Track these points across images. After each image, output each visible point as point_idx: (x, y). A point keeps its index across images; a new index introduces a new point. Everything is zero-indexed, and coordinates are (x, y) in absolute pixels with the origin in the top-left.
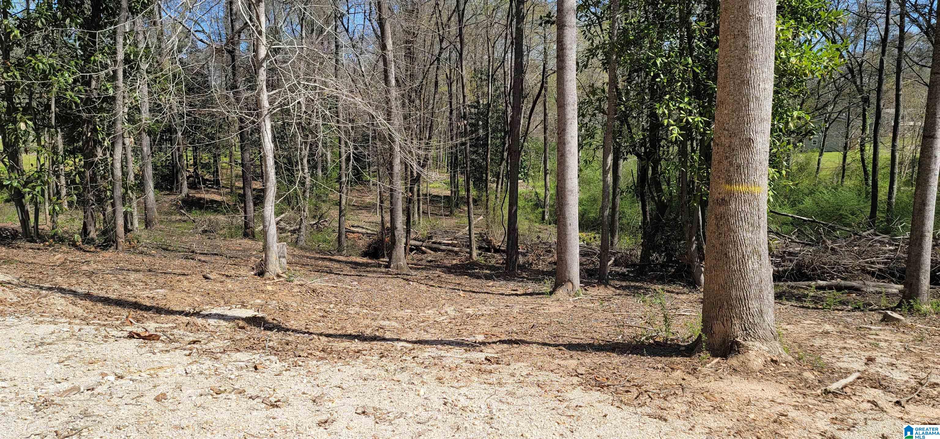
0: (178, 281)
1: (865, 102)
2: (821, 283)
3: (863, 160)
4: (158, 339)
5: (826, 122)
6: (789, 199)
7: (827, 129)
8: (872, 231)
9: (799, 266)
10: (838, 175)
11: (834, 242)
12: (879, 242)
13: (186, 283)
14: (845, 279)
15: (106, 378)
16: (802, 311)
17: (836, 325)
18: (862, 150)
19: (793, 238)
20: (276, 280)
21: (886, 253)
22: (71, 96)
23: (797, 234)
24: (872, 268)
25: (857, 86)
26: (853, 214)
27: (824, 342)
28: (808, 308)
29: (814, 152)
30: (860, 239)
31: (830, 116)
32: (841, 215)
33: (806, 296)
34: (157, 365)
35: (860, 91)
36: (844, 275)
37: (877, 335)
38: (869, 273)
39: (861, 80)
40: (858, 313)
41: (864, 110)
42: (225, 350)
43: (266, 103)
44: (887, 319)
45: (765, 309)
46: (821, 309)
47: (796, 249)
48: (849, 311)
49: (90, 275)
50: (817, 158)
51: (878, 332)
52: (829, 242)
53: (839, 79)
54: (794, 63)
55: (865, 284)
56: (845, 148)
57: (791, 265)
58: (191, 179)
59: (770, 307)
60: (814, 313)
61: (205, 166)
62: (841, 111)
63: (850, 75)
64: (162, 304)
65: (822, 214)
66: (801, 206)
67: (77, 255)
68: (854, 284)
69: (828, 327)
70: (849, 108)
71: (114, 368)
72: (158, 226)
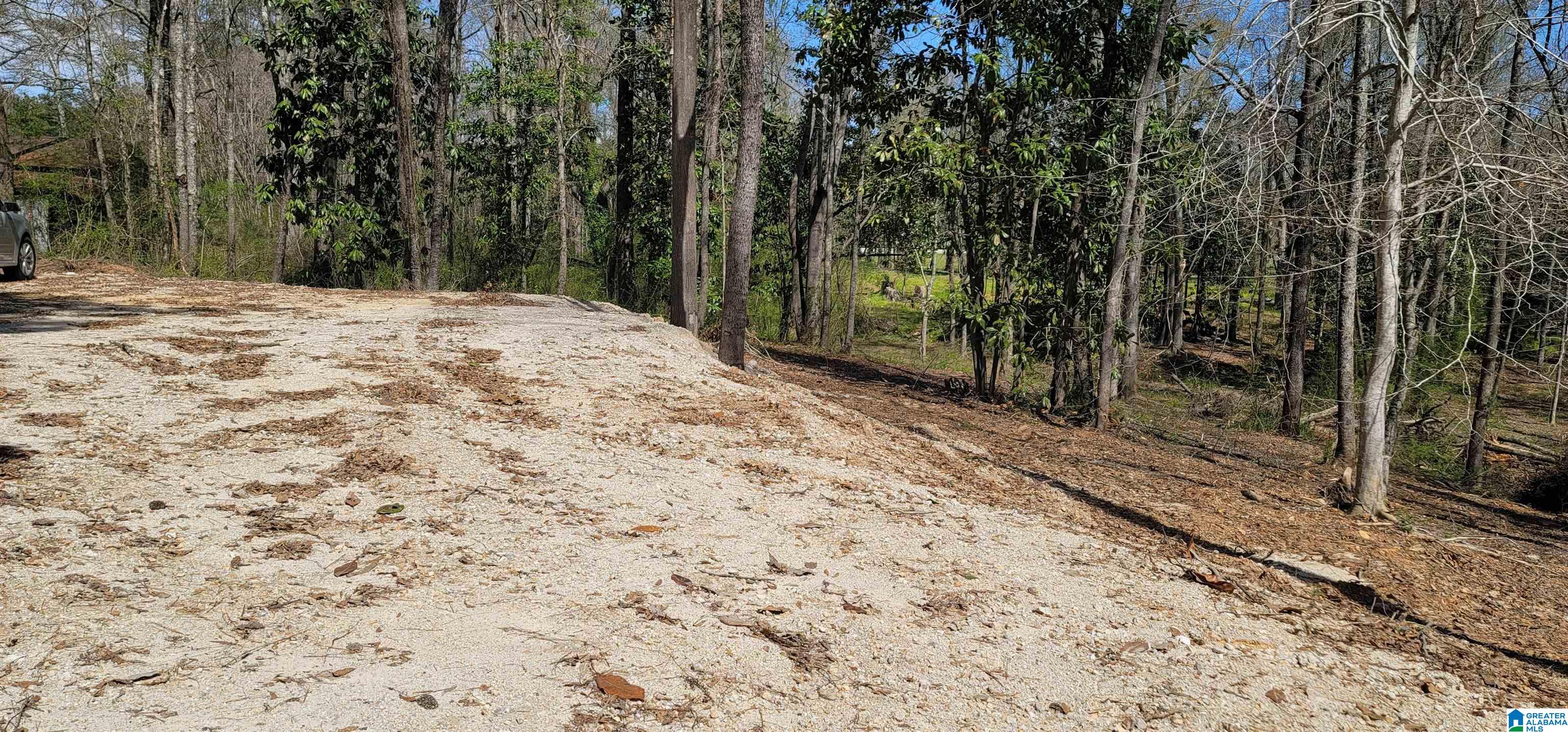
0: (1205, 494)
4: (1231, 592)
13: (1218, 500)
15: (1178, 637)
20: (1377, 522)
22: (1060, 196)
34: (1249, 637)
42: (1351, 640)
43: (1396, 204)
49: (1076, 461)
58: (1189, 325)
61: (1214, 306)
64: (1187, 527)
67: (1043, 428)
71: (1187, 626)
72: (1139, 396)
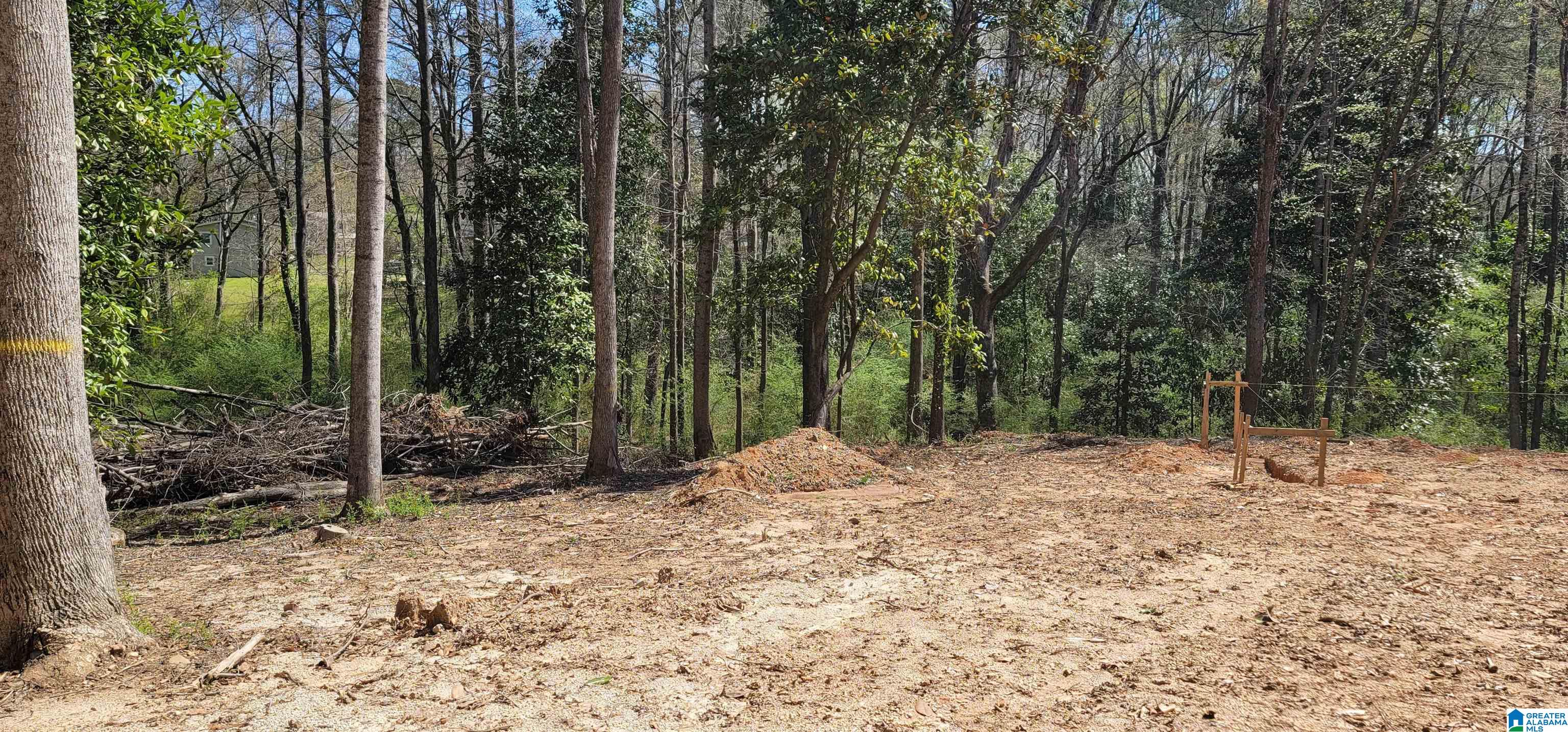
1: (283, 199)
2: (229, 496)
3: (287, 291)
5: (224, 228)
6: (169, 358)
7: (227, 239)
8: (305, 402)
9: (189, 474)
10: (252, 315)
11: (246, 424)
12: (316, 418)
14: (267, 484)
16: (190, 550)
17: (246, 563)
18: (285, 276)
19: (178, 426)
21: (325, 435)
23: (184, 419)
24: (307, 460)
25: (267, 173)
26: (277, 378)
27: (220, 597)
28: (203, 543)
29: (210, 277)
30: (287, 417)
31: (230, 218)
32: (259, 380)
33: (198, 523)
35: (273, 181)
36: (266, 478)
37: (309, 565)
38: (303, 469)
39: (273, 164)
40: (283, 536)
41: (282, 212)
44: (323, 538)
45: (93, 561)
46: (225, 540)
47: (183, 445)
48: (270, 535)
50: (216, 287)
51: (310, 561)
52: (238, 427)
53: (238, 158)
54: (143, 123)
55: (298, 487)
56: (260, 271)
57: (175, 474)
59: (103, 557)
60: (212, 550)
62: (247, 212)
63: (253, 154)
65: (229, 381)
66: (192, 371)
68: (282, 489)
69: (232, 569)
70: (259, 207)
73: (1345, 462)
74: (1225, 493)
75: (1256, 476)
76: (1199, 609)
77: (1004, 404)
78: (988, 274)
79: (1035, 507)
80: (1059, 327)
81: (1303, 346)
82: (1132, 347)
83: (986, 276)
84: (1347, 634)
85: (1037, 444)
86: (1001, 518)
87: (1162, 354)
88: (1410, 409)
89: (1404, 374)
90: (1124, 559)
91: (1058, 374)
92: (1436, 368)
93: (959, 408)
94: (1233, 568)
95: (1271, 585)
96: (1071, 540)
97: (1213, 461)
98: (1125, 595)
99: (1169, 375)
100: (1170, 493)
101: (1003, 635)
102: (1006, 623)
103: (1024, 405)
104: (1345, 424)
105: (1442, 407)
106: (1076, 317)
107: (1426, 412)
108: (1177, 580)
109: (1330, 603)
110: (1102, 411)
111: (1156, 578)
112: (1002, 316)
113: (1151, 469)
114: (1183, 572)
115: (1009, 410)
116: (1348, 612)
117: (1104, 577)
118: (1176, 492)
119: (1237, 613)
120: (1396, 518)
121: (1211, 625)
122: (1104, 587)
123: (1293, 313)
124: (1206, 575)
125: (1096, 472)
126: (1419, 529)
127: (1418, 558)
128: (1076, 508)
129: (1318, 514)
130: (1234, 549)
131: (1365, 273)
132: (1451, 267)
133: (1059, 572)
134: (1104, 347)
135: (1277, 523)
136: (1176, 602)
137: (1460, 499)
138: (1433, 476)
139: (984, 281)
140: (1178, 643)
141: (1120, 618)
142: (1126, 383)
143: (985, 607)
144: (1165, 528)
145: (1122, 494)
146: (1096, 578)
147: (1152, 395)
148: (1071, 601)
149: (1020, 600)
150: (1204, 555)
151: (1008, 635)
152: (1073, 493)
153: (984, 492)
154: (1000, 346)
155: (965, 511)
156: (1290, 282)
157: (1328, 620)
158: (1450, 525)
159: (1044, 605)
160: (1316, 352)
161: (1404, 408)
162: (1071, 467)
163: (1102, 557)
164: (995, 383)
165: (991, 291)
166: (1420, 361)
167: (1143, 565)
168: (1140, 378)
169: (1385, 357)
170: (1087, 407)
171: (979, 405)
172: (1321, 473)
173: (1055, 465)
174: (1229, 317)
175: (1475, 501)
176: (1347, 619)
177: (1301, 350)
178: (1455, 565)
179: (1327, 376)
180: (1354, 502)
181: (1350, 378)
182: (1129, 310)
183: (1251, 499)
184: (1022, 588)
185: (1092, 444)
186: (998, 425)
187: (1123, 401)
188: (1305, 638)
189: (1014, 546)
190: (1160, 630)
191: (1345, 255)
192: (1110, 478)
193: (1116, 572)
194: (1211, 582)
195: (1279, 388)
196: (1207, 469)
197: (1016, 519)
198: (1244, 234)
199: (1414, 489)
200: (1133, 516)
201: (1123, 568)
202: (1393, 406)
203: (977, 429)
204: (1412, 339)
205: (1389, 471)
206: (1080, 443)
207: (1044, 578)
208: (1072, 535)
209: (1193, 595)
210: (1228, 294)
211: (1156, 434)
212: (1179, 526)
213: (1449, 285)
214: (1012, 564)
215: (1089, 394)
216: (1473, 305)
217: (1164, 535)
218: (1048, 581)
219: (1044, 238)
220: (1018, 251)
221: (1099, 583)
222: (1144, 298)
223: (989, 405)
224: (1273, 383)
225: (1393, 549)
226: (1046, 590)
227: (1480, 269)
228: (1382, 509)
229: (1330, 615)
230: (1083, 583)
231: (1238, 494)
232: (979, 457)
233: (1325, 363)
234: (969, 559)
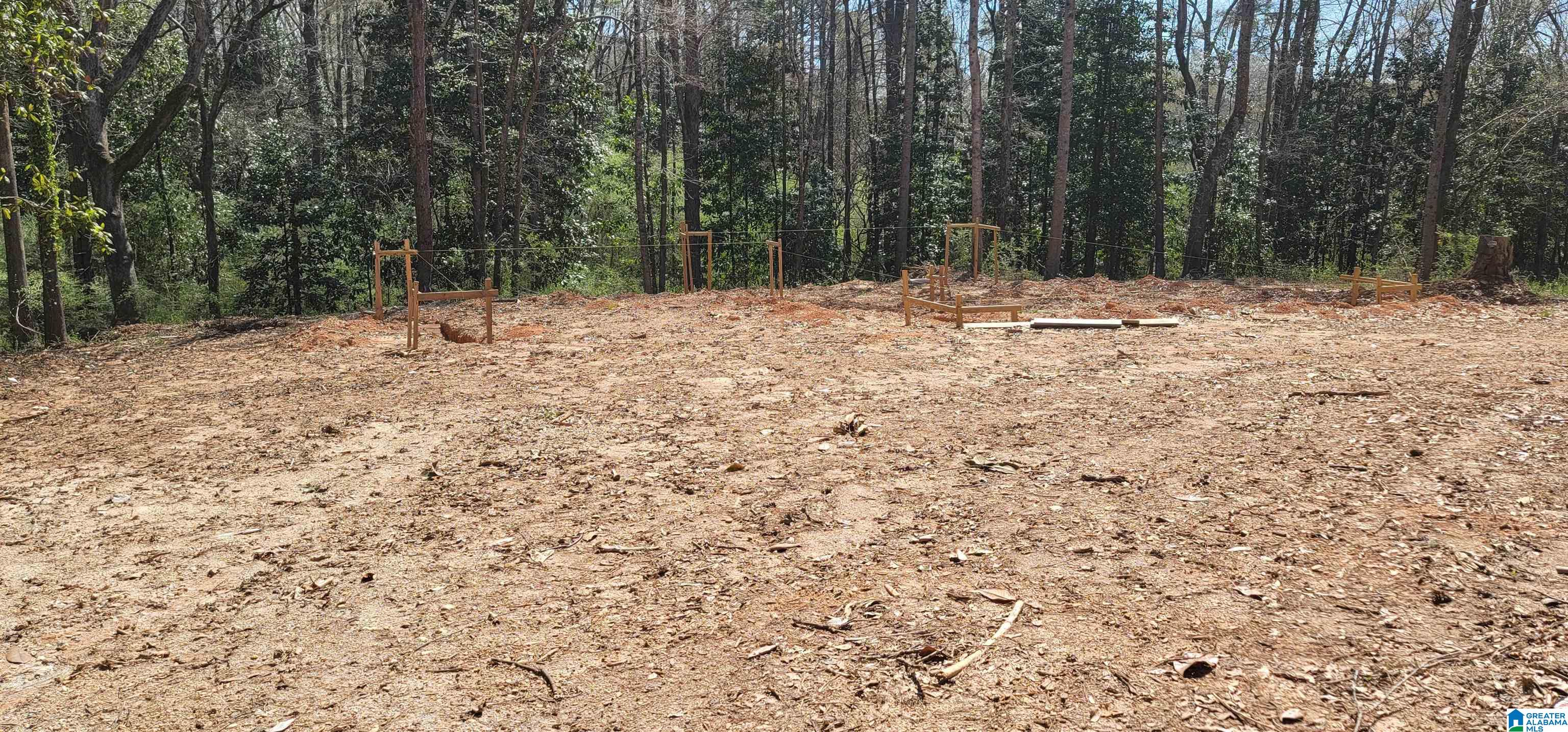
73: (513, 319)
74: (399, 361)
75: (431, 340)
76: (366, 477)
77: (149, 293)
78: (106, 141)
79: (182, 403)
80: (208, 200)
81: (471, 212)
82: (299, 220)
83: (105, 142)
84: (504, 473)
85: (191, 333)
86: (137, 421)
87: (332, 226)
88: (567, 266)
89: (559, 234)
90: (287, 441)
91: (215, 256)
92: (585, 228)
93: (88, 302)
94: (401, 432)
95: (437, 441)
96: (227, 432)
97: (390, 331)
98: (287, 478)
99: (342, 248)
100: (343, 368)
101: (132, 550)
102: (137, 536)
103: (176, 291)
104: (513, 284)
105: (592, 263)
106: (230, 190)
107: (580, 269)
108: (344, 454)
109: (490, 448)
110: (271, 291)
111: (322, 455)
112: (132, 189)
113: (322, 345)
114: (350, 444)
115: (158, 299)
116: (505, 453)
117: (263, 463)
118: (349, 366)
119: (405, 474)
120: (552, 363)
121: (377, 490)
122: (262, 474)
123: (458, 180)
124: (374, 443)
125: (261, 356)
126: (568, 371)
127: (567, 395)
128: (235, 397)
129: (485, 369)
130: (404, 414)
131: (518, 142)
132: (588, 136)
133: (209, 468)
134: (266, 222)
135: (447, 382)
136: (342, 475)
137: (603, 340)
138: (584, 323)
139: (101, 148)
140: (341, 515)
141: (279, 503)
142: (295, 259)
143: (111, 524)
144: (334, 404)
145: (289, 375)
146: (254, 466)
147: (325, 270)
148: (222, 497)
149: (158, 507)
150: (373, 424)
151: (138, 549)
152: (232, 381)
153: (117, 394)
154: (134, 225)
155: (90, 419)
156: (451, 149)
157: (487, 464)
158: (593, 363)
159: (189, 508)
160: (482, 218)
161: (562, 265)
162: (231, 354)
163: (263, 444)
164: (132, 269)
165: (112, 161)
166: (571, 223)
167: (308, 444)
168: (310, 253)
169: (542, 220)
170: (252, 289)
171: (114, 298)
172: (490, 330)
173: (211, 355)
174: (397, 186)
175: (614, 341)
176: (503, 460)
177: (469, 217)
178: (595, 397)
179: (494, 240)
180: (518, 354)
181: (513, 240)
182: (289, 180)
183: (424, 363)
184: (161, 493)
185: (258, 327)
186: (143, 317)
187: (293, 278)
188: (466, 484)
189: (153, 450)
190: (324, 506)
191: (500, 123)
192: (277, 360)
193: (277, 456)
194: (380, 449)
195: (452, 254)
196: (382, 339)
197: (158, 419)
198: (403, 101)
199: (567, 336)
200: (299, 396)
201: (286, 452)
202: (553, 265)
203: (114, 324)
204: (564, 204)
205: (549, 323)
206: (245, 328)
207: (190, 478)
208: (228, 426)
209: (361, 465)
210: (393, 162)
211: (333, 310)
212: (349, 400)
213: (589, 153)
214: (150, 469)
215: (255, 275)
216: (609, 171)
217: (332, 410)
218: (195, 480)
219: (176, 98)
220: (143, 111)
221: (256, 471)
222: (305, 167)
223: (128, 295)
224: (445, 250)
225: (546, 391)
226: (192, 491)
227: (612, 139)
228: (540, 357)
229: (489, 459)
230: (238, 475)
231: (411, 360)
232: (115, 356)
233: (493, 228)
234: (92, 474)
